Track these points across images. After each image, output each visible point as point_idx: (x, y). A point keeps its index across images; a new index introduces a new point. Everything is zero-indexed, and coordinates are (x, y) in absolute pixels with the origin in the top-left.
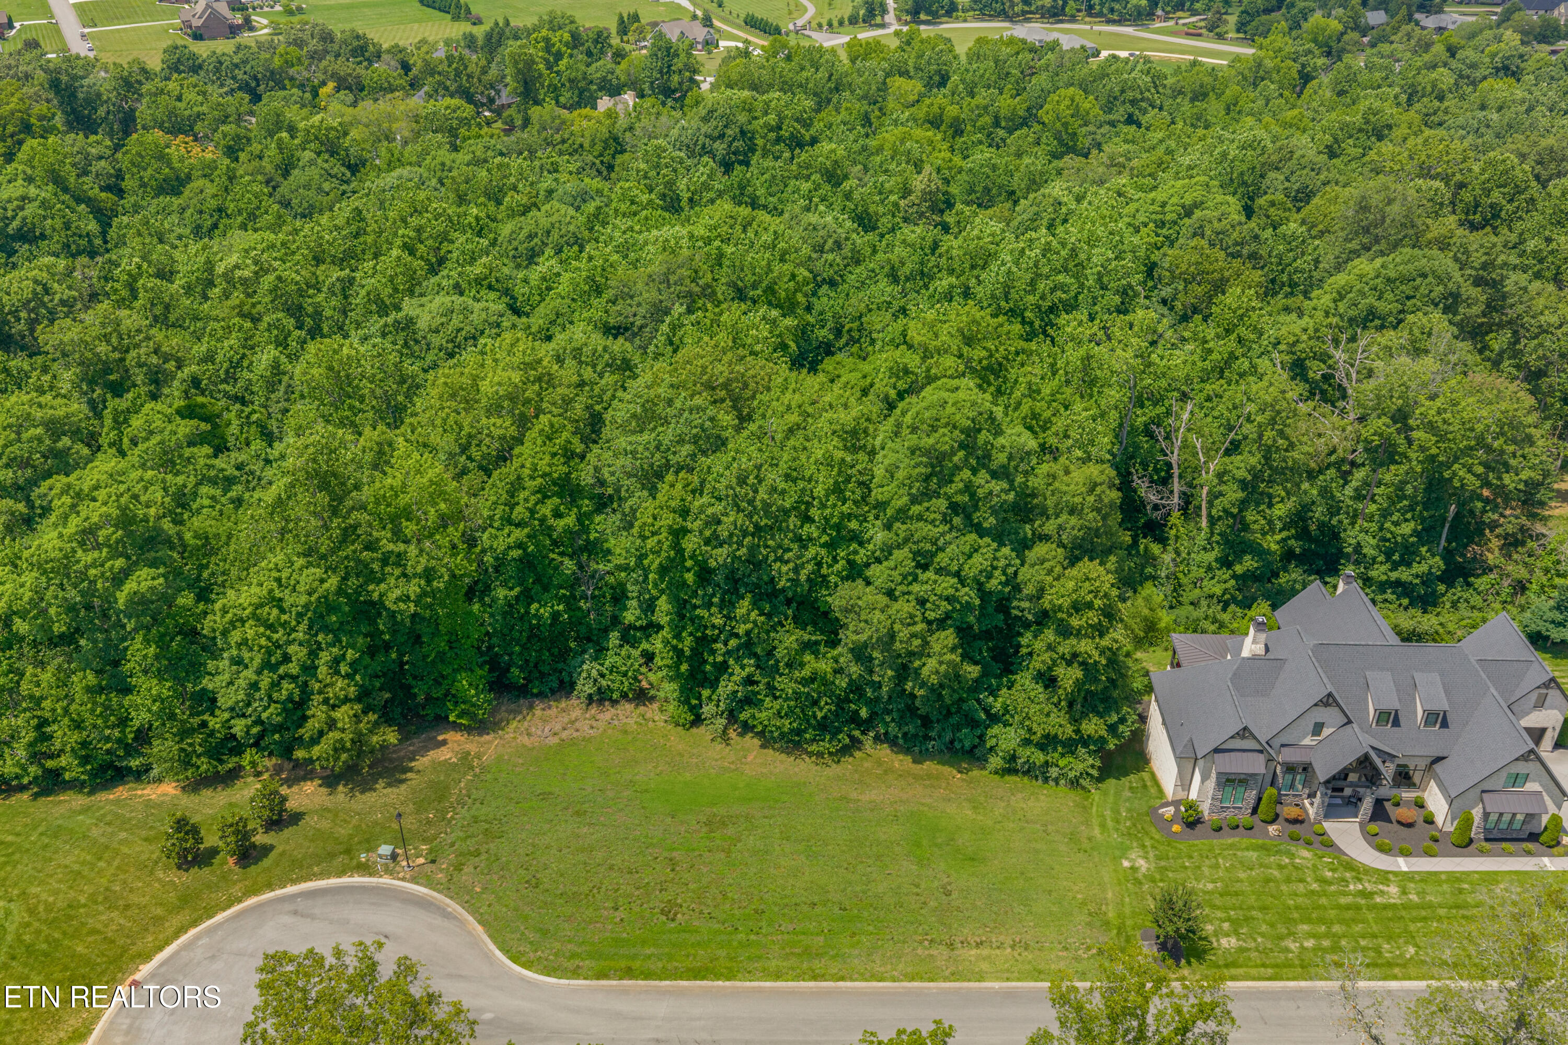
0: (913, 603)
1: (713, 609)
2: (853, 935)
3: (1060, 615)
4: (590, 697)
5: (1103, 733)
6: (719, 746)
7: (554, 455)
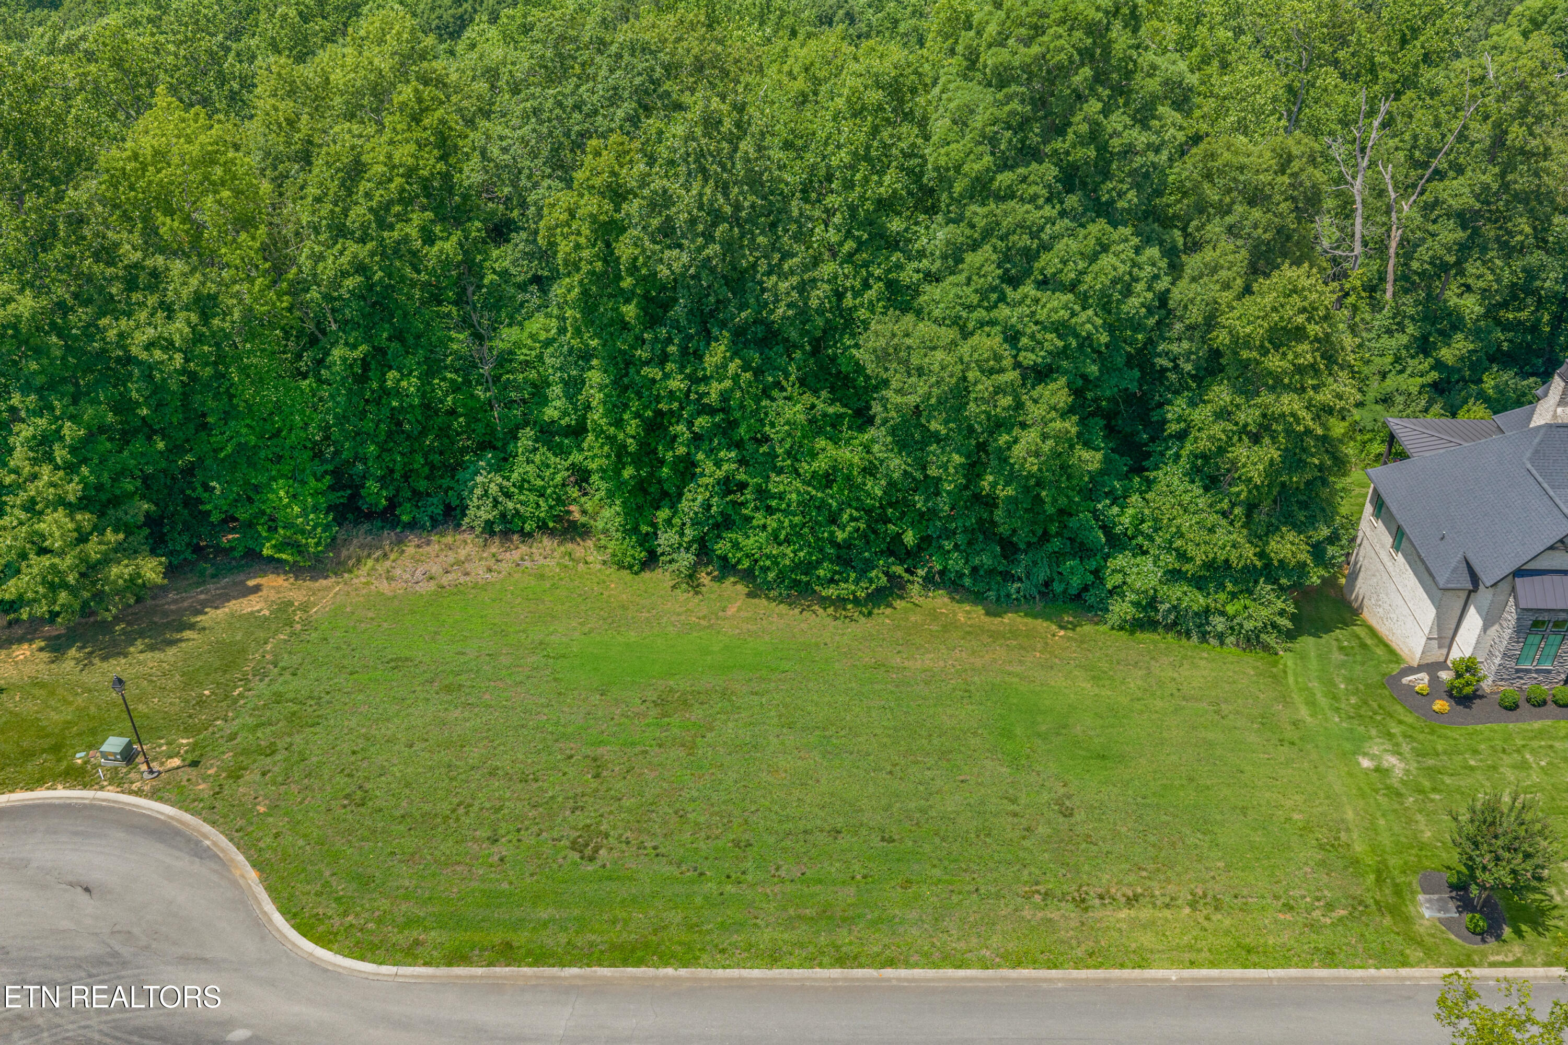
0: (999, 339)
1: (669, 366)
2: (909, 882)
3: (1245, 354)
4: (489, 524)
5: (1304, 557)
6: (683, 595)
7: (420, 146)
